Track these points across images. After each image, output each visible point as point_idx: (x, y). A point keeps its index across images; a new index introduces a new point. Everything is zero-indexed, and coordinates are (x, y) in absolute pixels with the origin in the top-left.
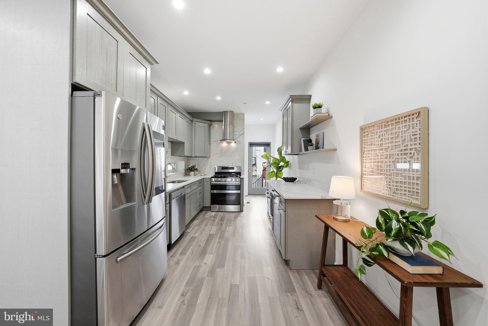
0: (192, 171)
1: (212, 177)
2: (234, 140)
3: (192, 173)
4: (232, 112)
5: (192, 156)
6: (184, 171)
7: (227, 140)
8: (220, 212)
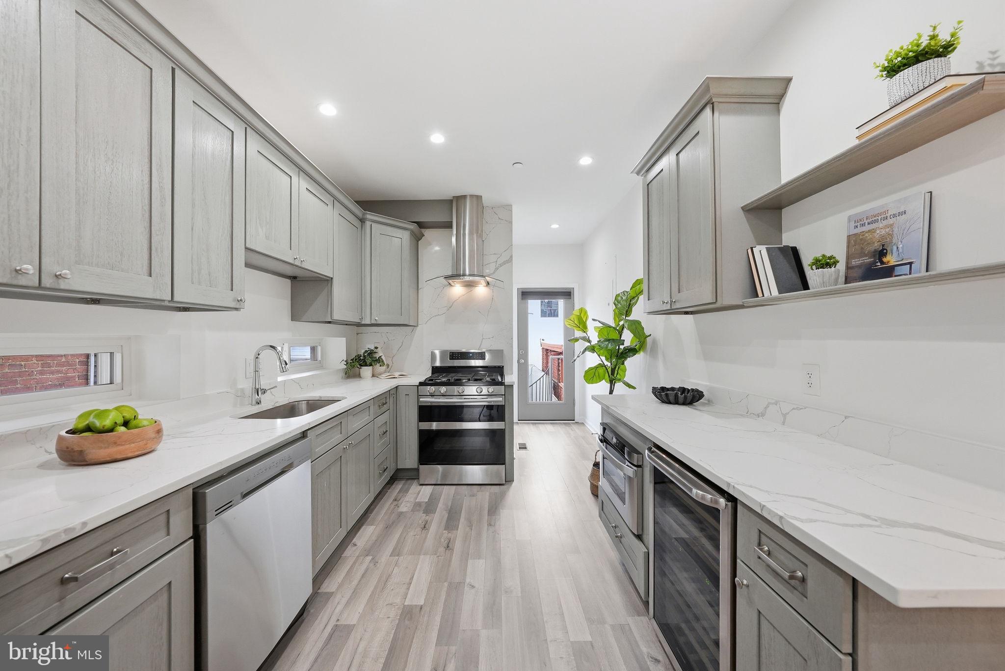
0: (366, 365)
1: (421, 384)
2: (483, 276)
3: (366, 371)
4: (479, 198)
5: (363, 323)
6: (343, 366)
7: (464, 275)
8: (445, 487)
